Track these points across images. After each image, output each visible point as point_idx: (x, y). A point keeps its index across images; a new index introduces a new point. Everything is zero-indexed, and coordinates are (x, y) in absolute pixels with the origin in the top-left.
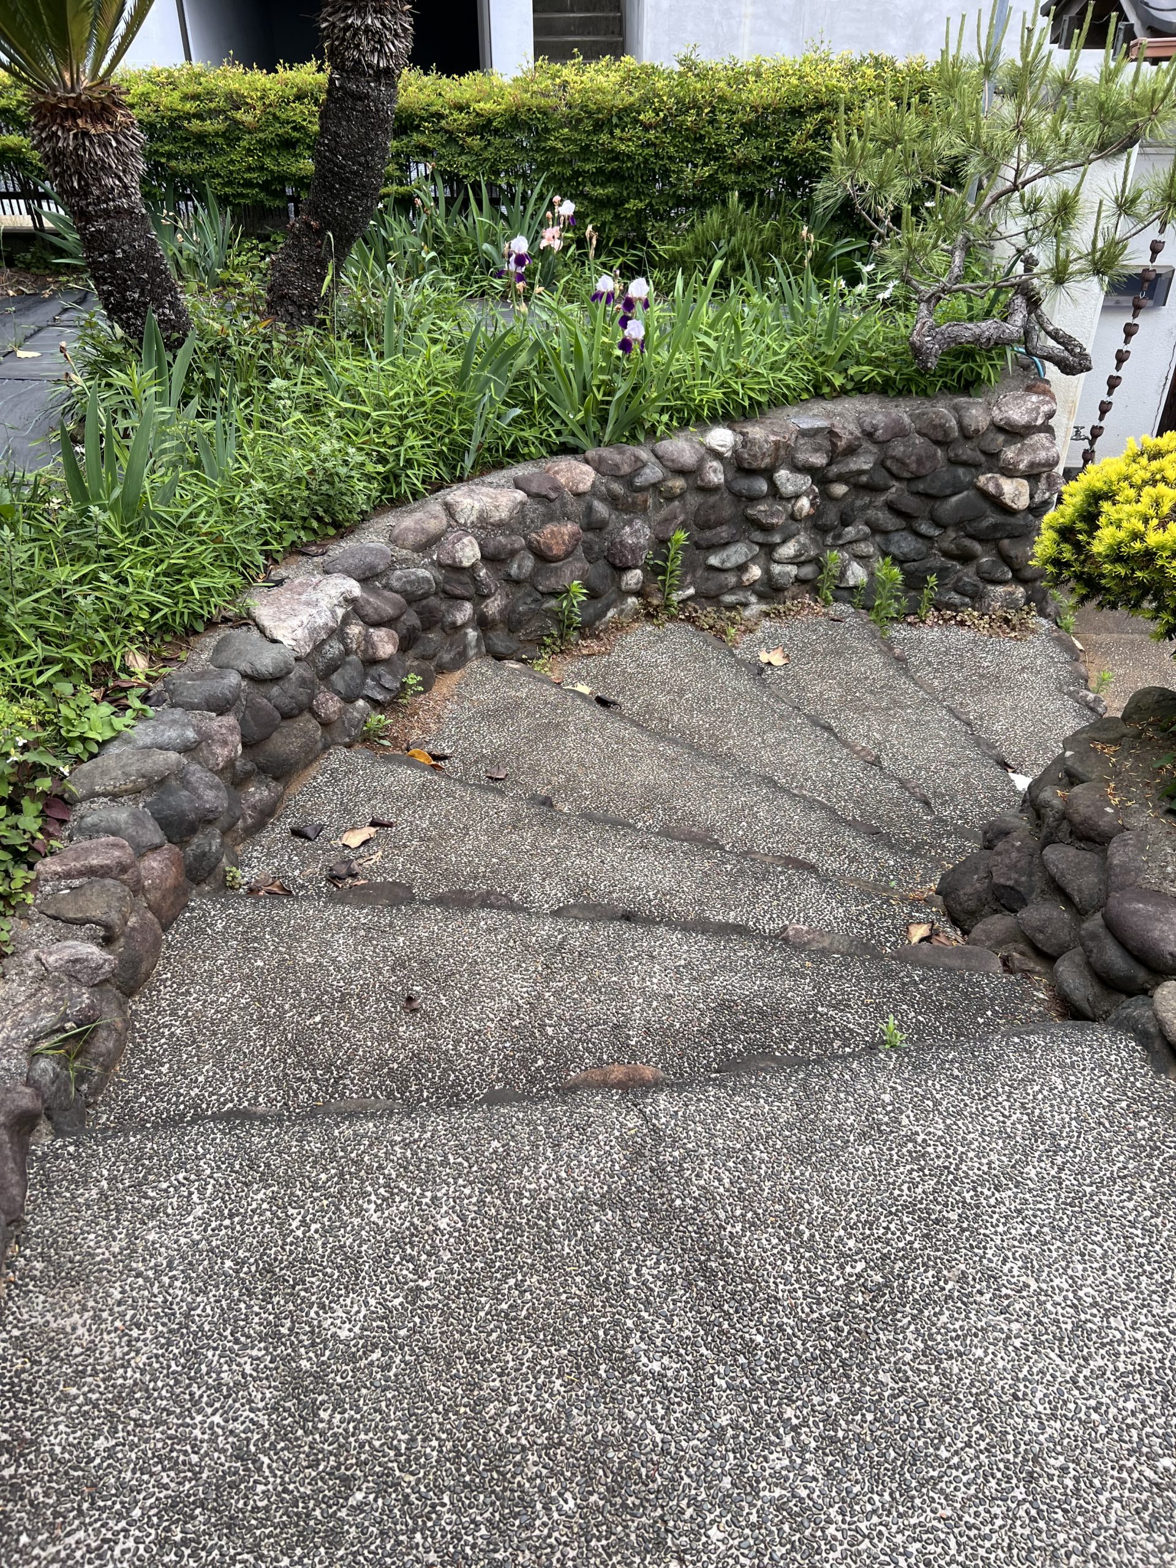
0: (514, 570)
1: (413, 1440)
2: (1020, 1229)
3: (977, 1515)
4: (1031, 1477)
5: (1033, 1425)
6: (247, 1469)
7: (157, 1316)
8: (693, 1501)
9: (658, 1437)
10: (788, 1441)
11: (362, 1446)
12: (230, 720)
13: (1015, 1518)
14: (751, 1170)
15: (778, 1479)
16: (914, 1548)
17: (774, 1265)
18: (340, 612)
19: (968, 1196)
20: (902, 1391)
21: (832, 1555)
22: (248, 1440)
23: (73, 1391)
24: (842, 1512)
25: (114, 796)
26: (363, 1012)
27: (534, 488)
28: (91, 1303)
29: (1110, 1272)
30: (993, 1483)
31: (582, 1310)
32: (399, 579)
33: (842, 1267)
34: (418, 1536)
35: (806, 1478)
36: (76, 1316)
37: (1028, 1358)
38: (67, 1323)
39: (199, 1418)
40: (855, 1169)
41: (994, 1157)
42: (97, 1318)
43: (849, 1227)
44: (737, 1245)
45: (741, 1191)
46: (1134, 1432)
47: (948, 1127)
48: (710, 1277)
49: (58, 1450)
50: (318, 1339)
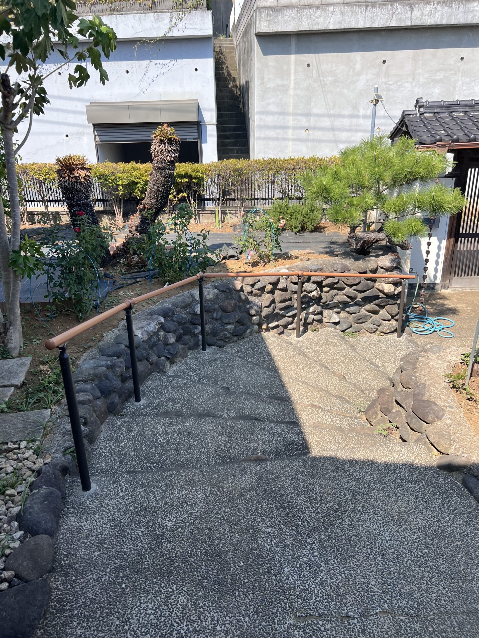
0: (215, 315)
1: (192, 550)
2: (382, 494)
3: (366, 564)
4: (383, 555)
5: (384, 542)
6: (141, 558)
7: (110, 522)
8: (279, 562)
9: (268, 547)
10: (308, 547)
11: (177, 552)
12: (121, 359)
13: (378, 564)
14: (297, 480)
15: (305, 556)
16: (347, 572)
17: (304, 505)
18: (157, 327)
19: (366, 486)
20: (344, 535)
21: (322, 574)
22: (142, 551)
23: (86, 541)
24: (325, 564)
25: (85, 381)
26: (168, 447)
27: (221, 289)
28: (89, 519)
29: (410, 504)
30: (372, 556)
31: (244, 517)
32: (176, 317)
33: (326, 504)
34: (195, 573)
35: (314, 556)
36: (85, 522)
37: (383, 526)
38: (83, 524)
39: (126, 546)
40: (330, 479)
41: (375, 476)
42: (92, 523)
43: (328, 495)
44: (292, 500)
45: (294, 486)
46: (416, 544)
47: (360, 468)
48: (284, 508)
49: (82, 556)
50: (161, 526)
